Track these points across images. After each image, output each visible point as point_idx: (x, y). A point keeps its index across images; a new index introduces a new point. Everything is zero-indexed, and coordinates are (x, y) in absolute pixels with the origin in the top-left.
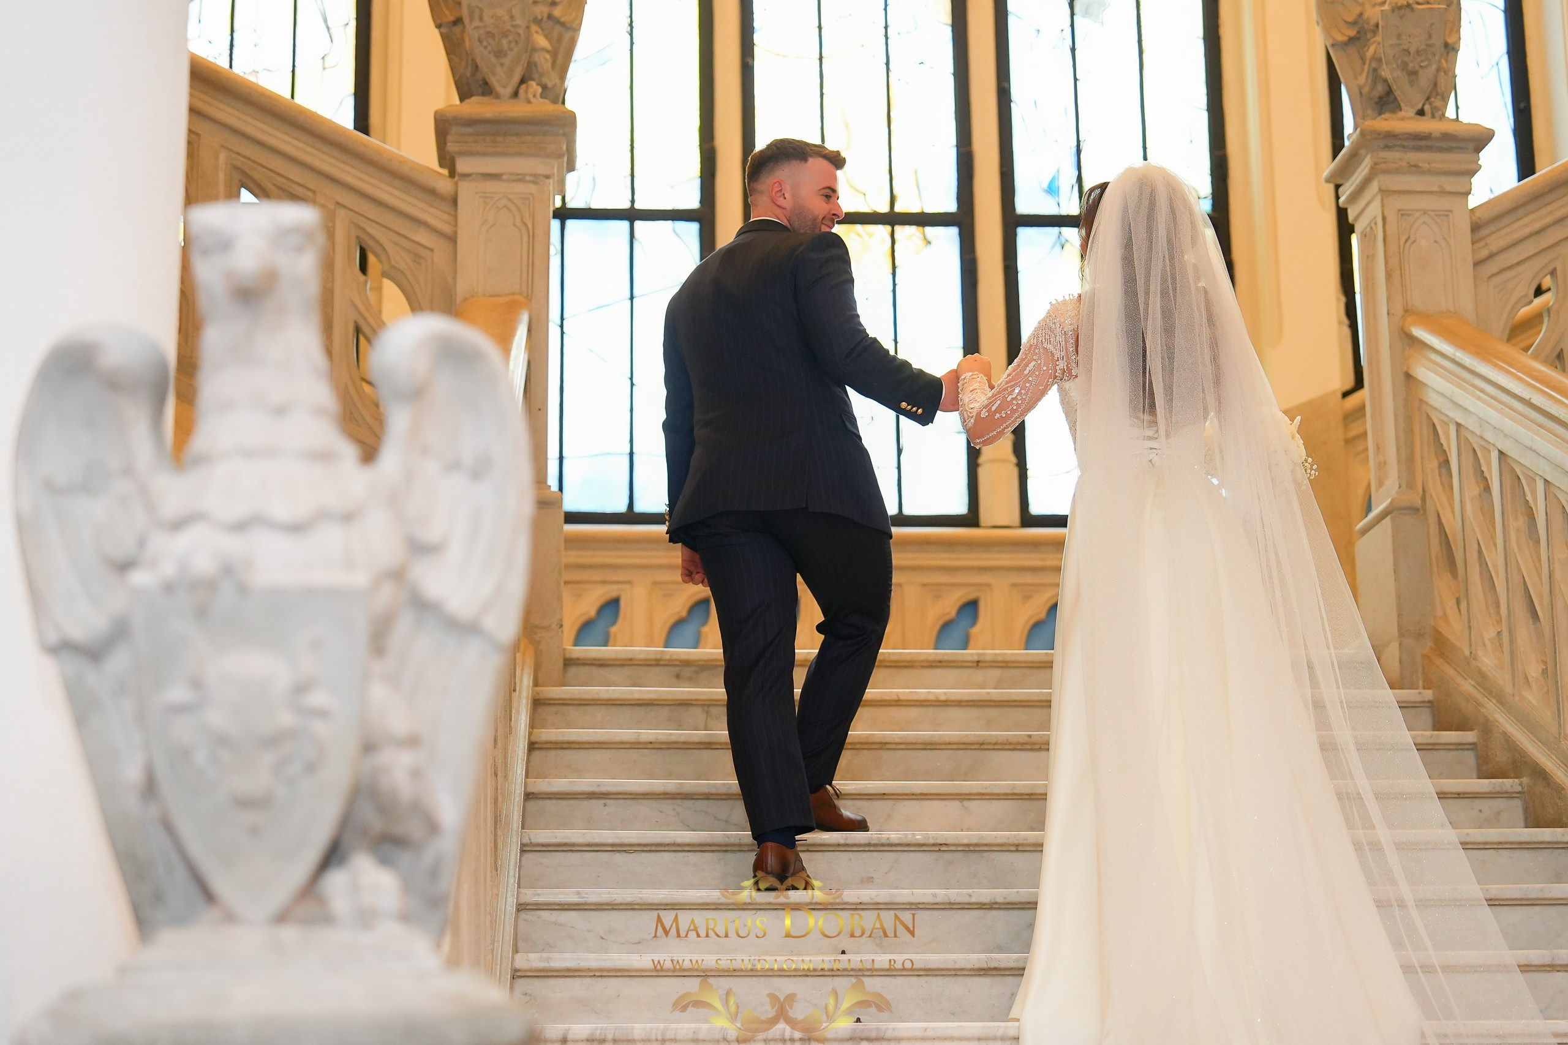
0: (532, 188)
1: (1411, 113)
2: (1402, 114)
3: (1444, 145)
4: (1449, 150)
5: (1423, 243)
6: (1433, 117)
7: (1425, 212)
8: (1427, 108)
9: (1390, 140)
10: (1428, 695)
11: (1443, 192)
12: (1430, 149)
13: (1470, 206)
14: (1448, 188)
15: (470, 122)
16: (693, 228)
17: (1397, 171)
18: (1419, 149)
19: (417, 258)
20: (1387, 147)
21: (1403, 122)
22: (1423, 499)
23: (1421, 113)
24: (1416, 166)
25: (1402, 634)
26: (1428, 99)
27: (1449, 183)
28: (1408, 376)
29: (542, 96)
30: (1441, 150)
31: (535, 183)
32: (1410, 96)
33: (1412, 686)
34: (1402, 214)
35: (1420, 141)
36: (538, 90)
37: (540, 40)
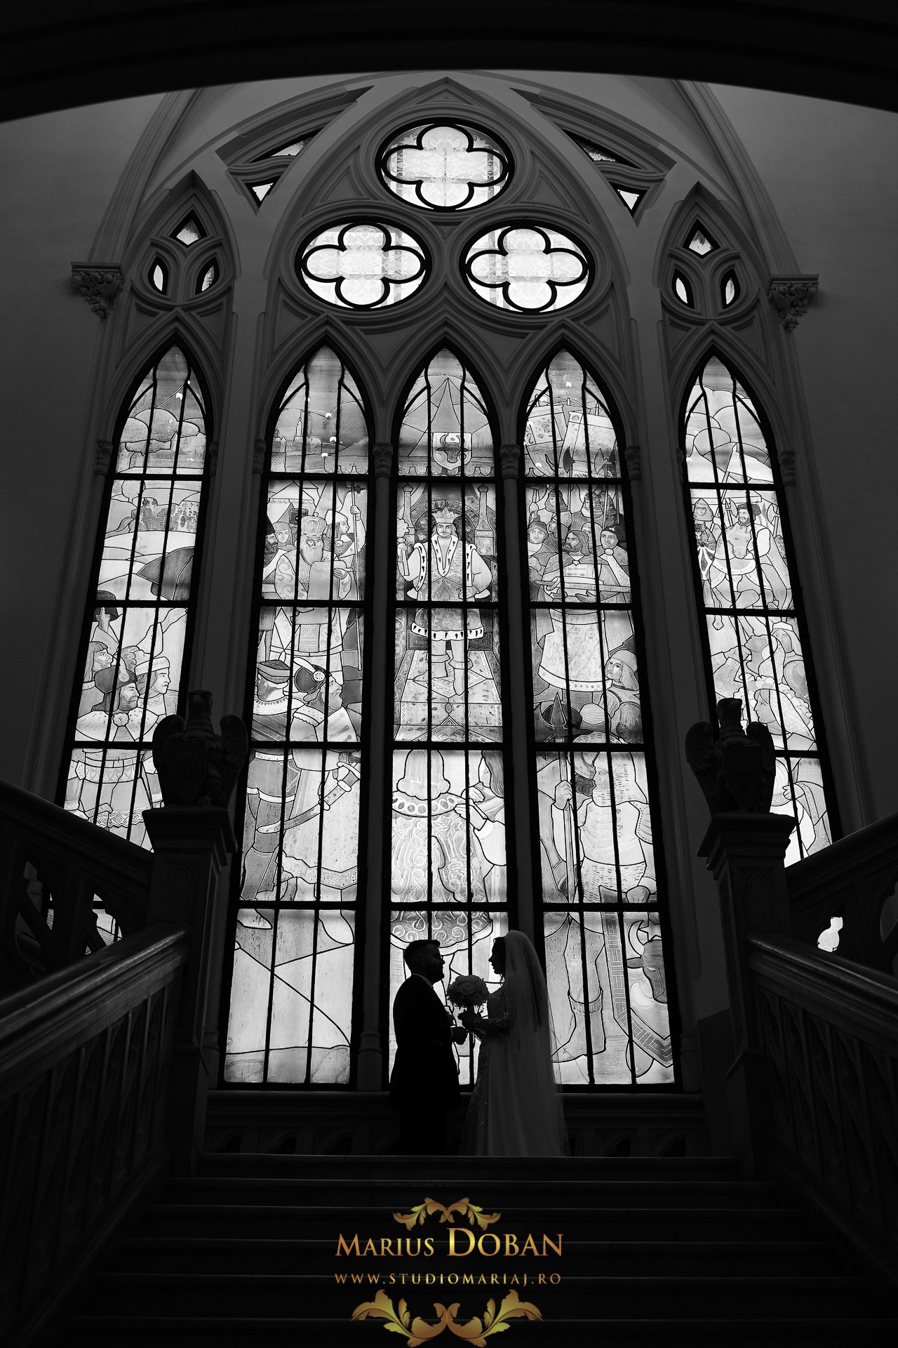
0: (199, 857)
2: (740, 809)
3: (765, 828)
5: (757, 888)
6: (757, 811)
7: (757, 869)
9: (732, 825)
10: (772, 1185)
11: (768, 857)
12: (757, 830)
13: (786, 865)
14: (771, 854)
15: (164, 820)
17: (739, 844)
18: (750, 830)
20: (732, 829)
22: (765, 1051)
23: (749, 809)
24: (750, 841)
27: (772, 851)
28: (751, 971)
30: (764, 831)
31: (201, 854)
32: (742, 799)
34: (743, 870)
35: (751, 824)
36: (210, 800)
37: (214, 772)
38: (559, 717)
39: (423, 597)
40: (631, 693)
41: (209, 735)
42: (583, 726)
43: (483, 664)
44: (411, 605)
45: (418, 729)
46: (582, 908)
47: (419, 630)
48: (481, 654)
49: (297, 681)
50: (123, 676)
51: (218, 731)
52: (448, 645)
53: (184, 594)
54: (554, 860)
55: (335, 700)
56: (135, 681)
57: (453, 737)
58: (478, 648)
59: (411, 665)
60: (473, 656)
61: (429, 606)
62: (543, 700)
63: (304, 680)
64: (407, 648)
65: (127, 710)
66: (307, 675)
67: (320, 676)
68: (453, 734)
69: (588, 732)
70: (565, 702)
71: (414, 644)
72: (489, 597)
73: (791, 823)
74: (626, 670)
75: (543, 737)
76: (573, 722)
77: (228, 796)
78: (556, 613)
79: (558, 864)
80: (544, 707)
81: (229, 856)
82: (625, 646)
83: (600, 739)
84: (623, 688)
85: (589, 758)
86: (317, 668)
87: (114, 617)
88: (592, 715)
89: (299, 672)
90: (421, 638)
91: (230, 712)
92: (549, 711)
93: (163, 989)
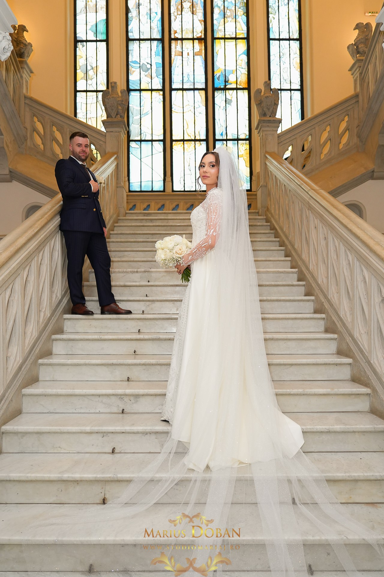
0: (118, 133)
1: (269, 116)
2: (267, 117)
3: (273, 122)
4: (274, 123)
5: (269, 140)
6: (272, 117)
7: (270, 134)
8: (271, 115)
9: (264, 121)
10: (265, 217)
11: (273, 131)
12: (271, 123)
13: (278, 133)
14: (274, 130)
15: (108, 122)
16: (162, 143)
17: (265, 127)
18: (269, 123)
19: (100, 146)
20: (264, 123)
21: (268, 118)
22: (267, 184)
23: (270, 116)
24: (268, 126)
25: (262, 207)
26: (272, 114)
27: (274, 129)
28: (265, 163)
29: (120, 117)
30: (273, 123)
31: (119, 132)
32: (269, 113)
33: (263, 216)
34: (266, 135)
35: (269, 121)
36: (120, 116)
37: (120, 108)
38: (222, 79)
39: (180, 37)
40: (245, 70)
41: (117, 96)
42: (229, 82)
43: (200, 61)
44: (176, 39)
45: (180, 84)
46: (227, 140)
47: (179, 48)
48: (199, 57)
49: (142, 68)
50: (89, 68)
51: (120, 94)
52: (188, 54)
53: (104, 37)
54: (220, 126)
55: (154, 75)
56: (93, 69)
57: (190, 86)
58: (197, 55)
59: (176, 61)
60: (196, 57)
61: (182, 39)
62: (217, 73)
63: (144, 68)
64: (175, 55)
65: (92, 79)
66: (145, 66)
67: (149, 66)
68: (190, 85)
69: (231, 84)
70: (224, 74)
71: (178, 54)
72: (201, 36)
73: (280, 121)
74: (243, 61)
75: (217, 86)
76: (226, 80)
77: (124, 114)
78: (222, 41)
79: (221, 127)
80: (217, 76)
81: (126, 132)
82: (243, 53)
83: (234, 86)
84: (242, 68)
85: (231, 92)
86: (148, 63)
87: (83, 46)
88: (232, 78)
89: (142, 65)
90: (179, 52)
91: (122, 88)
92: (219, 77)
93: (113, 171)
